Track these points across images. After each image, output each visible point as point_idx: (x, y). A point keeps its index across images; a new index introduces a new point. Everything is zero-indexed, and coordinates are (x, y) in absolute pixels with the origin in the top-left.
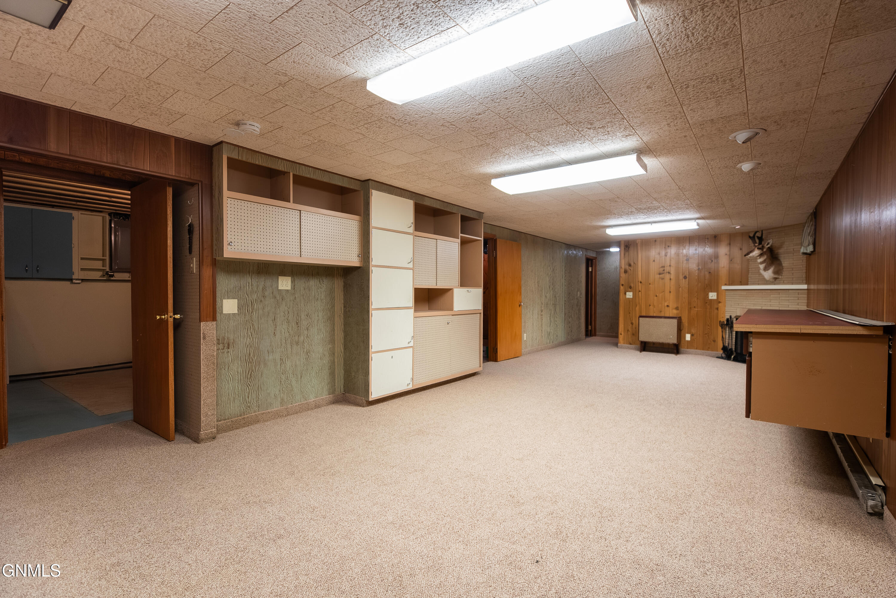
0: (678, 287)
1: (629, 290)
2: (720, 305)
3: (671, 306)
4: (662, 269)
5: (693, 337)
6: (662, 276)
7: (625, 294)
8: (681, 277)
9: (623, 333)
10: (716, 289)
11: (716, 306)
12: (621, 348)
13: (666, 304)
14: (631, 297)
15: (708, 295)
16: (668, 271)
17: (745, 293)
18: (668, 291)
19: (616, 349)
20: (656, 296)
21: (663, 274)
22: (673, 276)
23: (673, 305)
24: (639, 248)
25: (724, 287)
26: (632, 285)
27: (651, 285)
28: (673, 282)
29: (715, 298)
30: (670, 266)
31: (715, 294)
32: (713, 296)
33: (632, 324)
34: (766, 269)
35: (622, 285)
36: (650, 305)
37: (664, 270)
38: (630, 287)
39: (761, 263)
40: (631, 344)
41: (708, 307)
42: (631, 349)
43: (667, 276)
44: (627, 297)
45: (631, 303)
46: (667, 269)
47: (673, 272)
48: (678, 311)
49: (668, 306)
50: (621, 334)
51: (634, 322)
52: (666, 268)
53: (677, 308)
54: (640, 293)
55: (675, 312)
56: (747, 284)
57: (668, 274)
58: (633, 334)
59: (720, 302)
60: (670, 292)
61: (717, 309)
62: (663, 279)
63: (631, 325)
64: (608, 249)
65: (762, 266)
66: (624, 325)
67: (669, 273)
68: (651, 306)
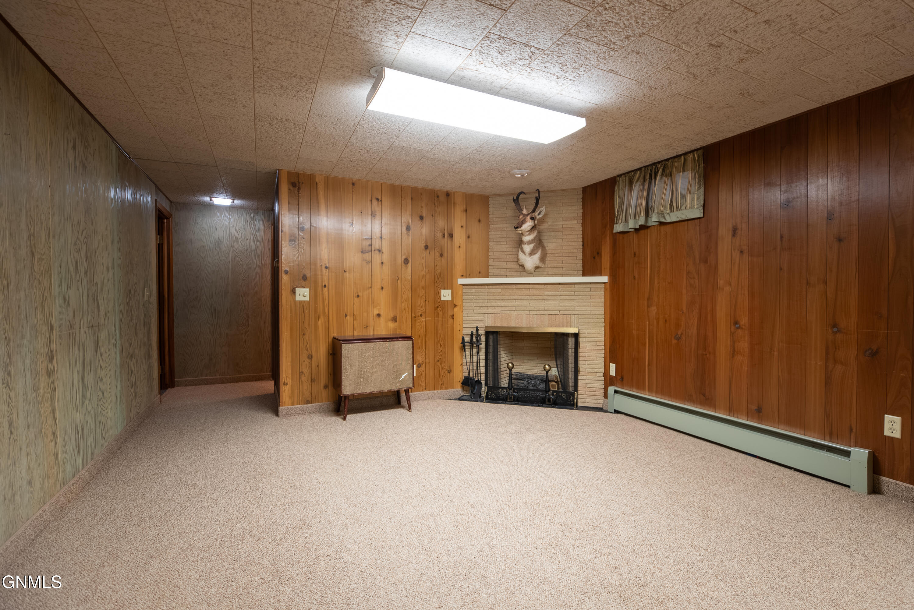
0: (396, 278)
1: (303, 283)
2: (456, 309)
3: (384, 314)
4: (368, 243)
5: (420, 369)
6: (367, 256)
7: (293, 292)
8: (400, 260)
9: (289, 382)
10: (451, 286)
11: (450, 313)
12: (287, 415)
13: (376, 312)
14: (307, 299)
15: (439, 293)
16: (377, 247)
17: (499, 290)
18: (379, 286)
19: (276, 418)
20: (358, 296)
21: (369, 252)
22: (386, 257)
23: (387, 313)
24: (321, 193)
25: (461, 281)
26: (308, 275)
27: (347, 274)
28: (386, 268)
29: (449, 298)
30: (381, 238)
31: (449, 292)
32: (446, 295)
33: (310, 357)
34: (532, 253)
35: (286, 272)
36: (346, 315)
37: (371, 245)
38: (305, 278)
39: (530, 243)
40: (308, 402)
41: (441, 313)
42: (310, 413)
43: (377, 258)
44: (298, 298)
45: (306, 311)
46: (376, 244)
47: (385, 250)
48: (396, 324)
49: (379, 315)
50: (285, 384)
51: (314, 354)
52: (373, 242)
53: (395, 319)
54: (325, 289)
55: (391, 325)
56: (487, 277)
57: (377, 252)
58: (313, 380)
59: (455, 306)
60: (382, 288)
61: (452, 317)
62: (368, 262)
63: (307, 361)
64: (207, 199)
65: (528, 248)
66: (292, 362)
67: (379, 251)
68: (348, 317)
